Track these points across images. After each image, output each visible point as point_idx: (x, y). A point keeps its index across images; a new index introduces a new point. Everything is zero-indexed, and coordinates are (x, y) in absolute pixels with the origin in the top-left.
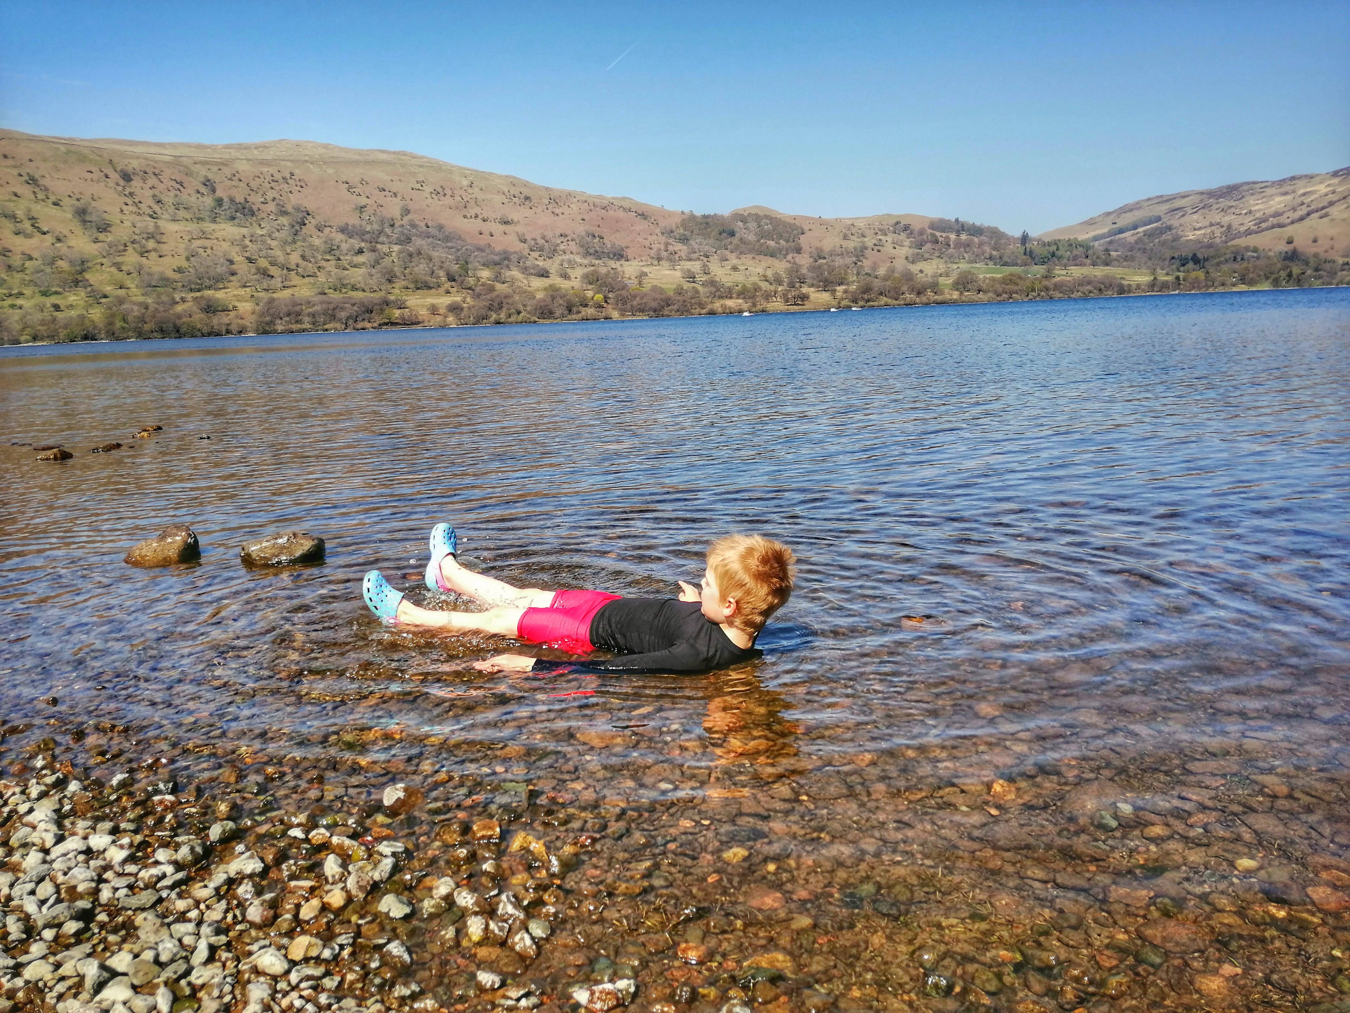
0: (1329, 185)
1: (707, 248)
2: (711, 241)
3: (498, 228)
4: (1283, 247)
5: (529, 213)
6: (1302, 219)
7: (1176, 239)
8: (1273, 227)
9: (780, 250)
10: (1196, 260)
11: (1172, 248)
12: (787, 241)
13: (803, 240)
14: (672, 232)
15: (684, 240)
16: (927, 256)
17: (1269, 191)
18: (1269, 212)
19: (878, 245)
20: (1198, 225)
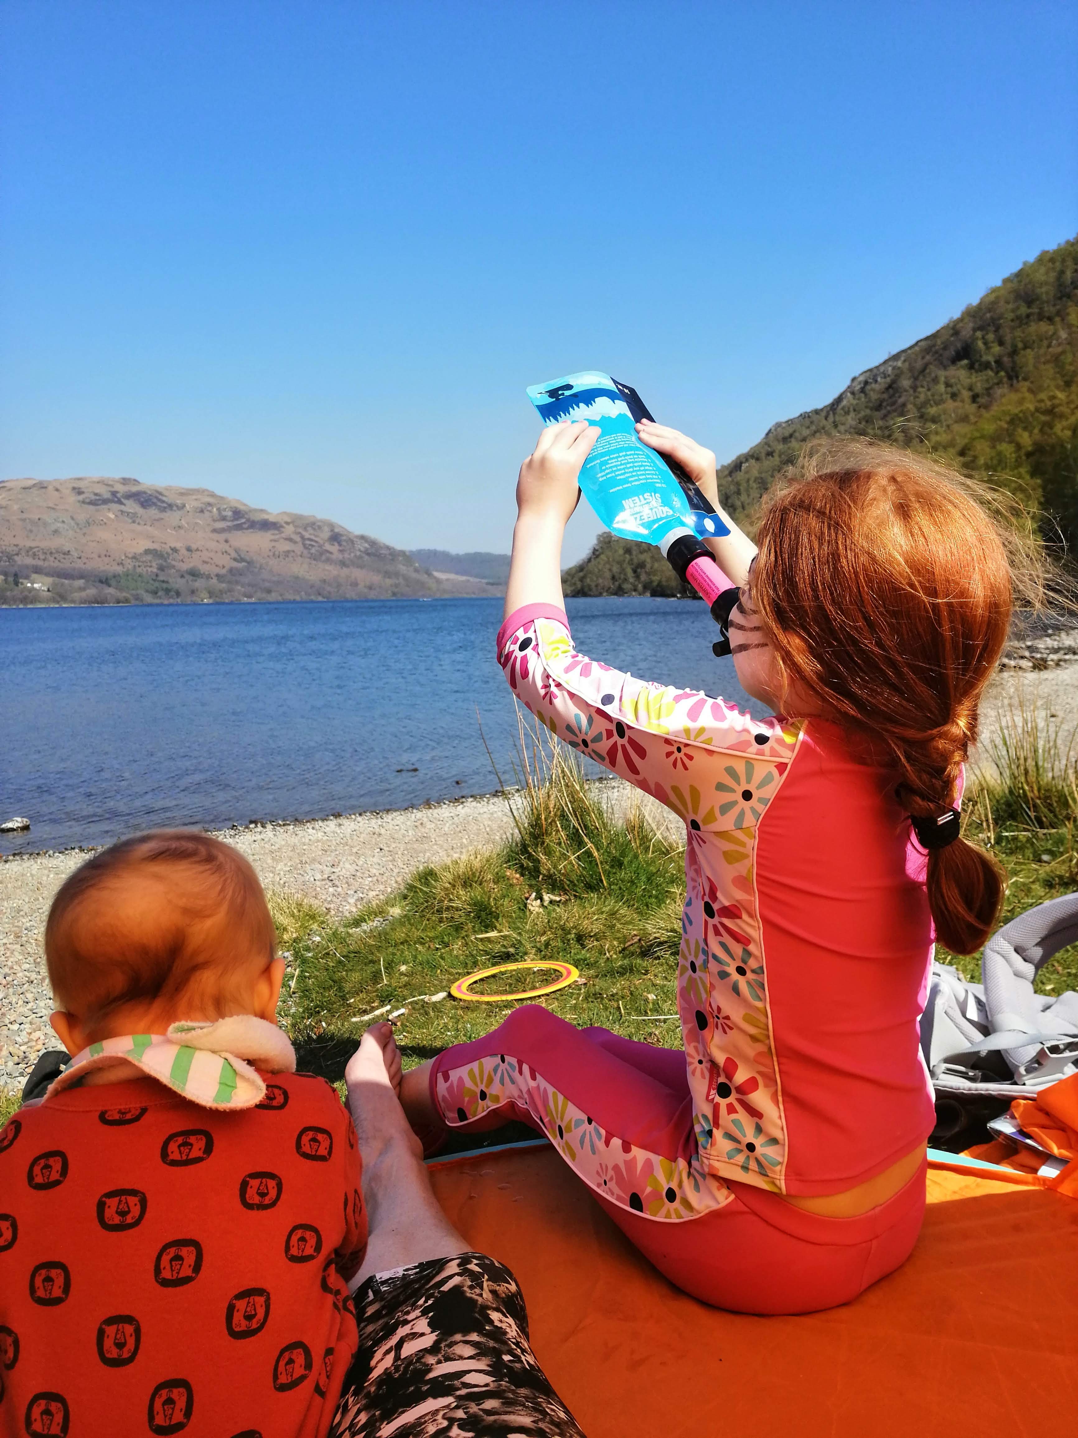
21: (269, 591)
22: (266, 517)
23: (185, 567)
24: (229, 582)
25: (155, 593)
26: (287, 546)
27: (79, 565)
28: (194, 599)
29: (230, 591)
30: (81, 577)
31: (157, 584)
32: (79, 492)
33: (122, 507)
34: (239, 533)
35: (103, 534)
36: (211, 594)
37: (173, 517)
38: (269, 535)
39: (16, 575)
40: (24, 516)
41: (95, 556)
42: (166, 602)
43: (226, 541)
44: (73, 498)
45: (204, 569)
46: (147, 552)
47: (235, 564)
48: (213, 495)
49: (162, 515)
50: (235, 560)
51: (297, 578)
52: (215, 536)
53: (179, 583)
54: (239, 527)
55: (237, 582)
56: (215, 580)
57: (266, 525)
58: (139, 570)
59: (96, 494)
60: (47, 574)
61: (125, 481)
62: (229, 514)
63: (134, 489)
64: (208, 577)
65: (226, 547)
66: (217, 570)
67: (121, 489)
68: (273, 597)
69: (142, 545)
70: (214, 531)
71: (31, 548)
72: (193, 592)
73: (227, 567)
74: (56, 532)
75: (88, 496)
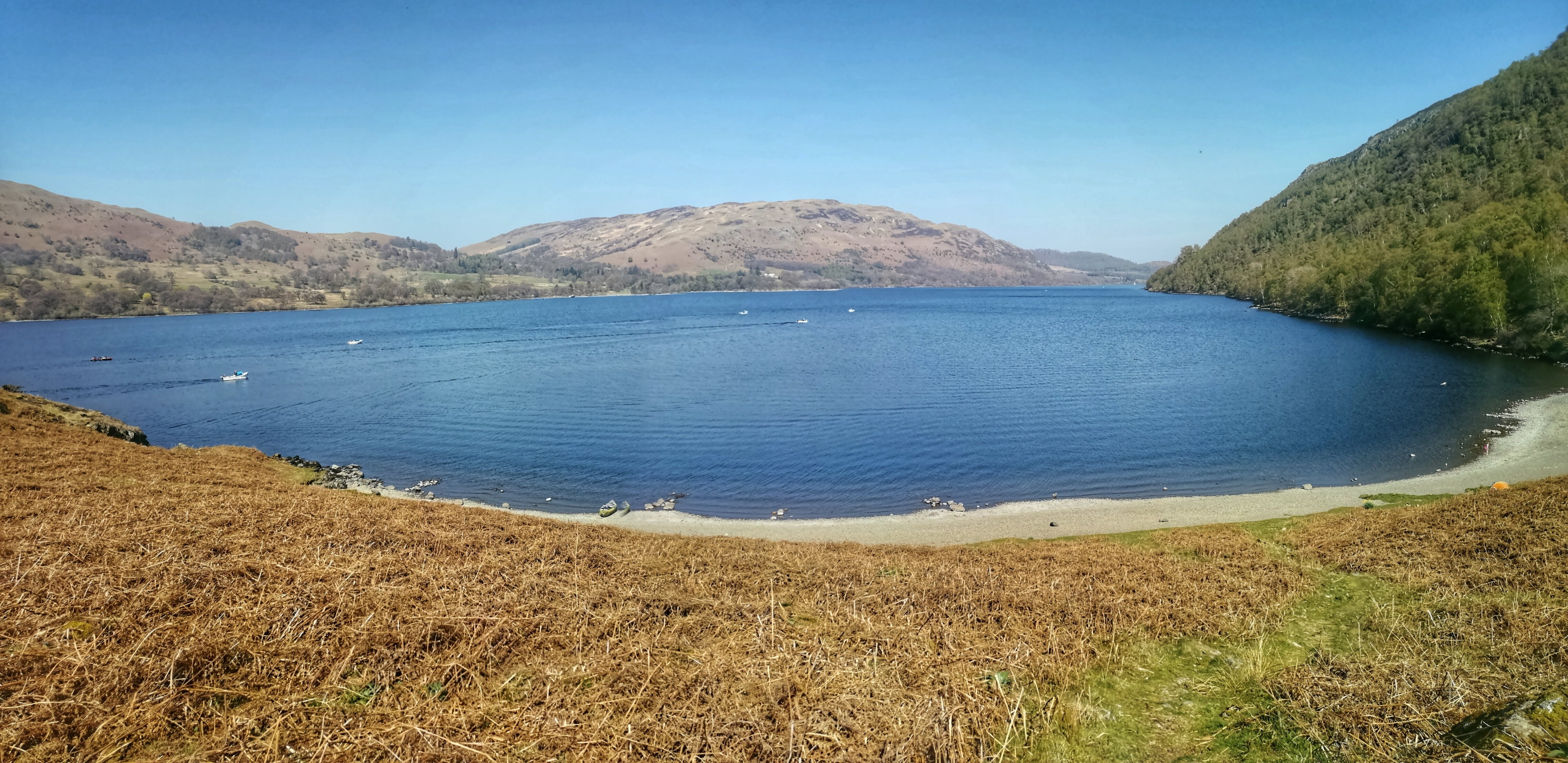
0: (646, 223)
1: (218, 254)
2: (222, 248)
3: (23, 231)
4: (626, 264)
5: (52, 218)
6: (634, 245)
7: (555, 255)
8: (617, 250)
9: (280, 256)
10: (573, 272)
11: (554, 262)
12: (285, 251)
13: (297, 250)
14: (187, 239)
15: (199, 247)
16: (393, 265)
17: (609, 225)
18: (613, 239)
19: (356, 255)
20: (567, 246)
21: (935, 280)
22: (930, 226)
23: (872, 261)
24: (906, 273)
25: (853, 280)
26: (946, 247)
27: (798, 260)
28: (881, 284)
29: (907, 279)
30: (802, 269)
31: (854, 274)
32: (797, 210)
33: (827, 220)
34: (912, 237)
35: (815, 239)
36: (893, 281)
37: (863, 227)
38: (933, 239)
39: (758, 268)
40: (759, 227)
41: (809, 254)
42: (861, 287)
43: (902, 243)
44: (792, 215)
45: (886, 263)
46: (846, 251)
47: (909, 260)
48: (892, 211)
49: (856, 225)
50: (908, 256)
51: (953, 270)
52: (894, 240)
53: (870, 273)
54: (911, 234)
55: (911, 273)
56: (894, 271)
57: (931, 232)
58: (840, 263)
59: (809, 211)
60: (778, 267)
61: (829, 202)
62: (904, 224)
63: (836, 207)
64: (890, 269)
65: (902, 247)
66: (896, 264)
67: (826, 207)
68: (938, 284)
69: (842, 246)
70: (893, 236)
71: (765, 249)
72: (880, 279)
73: (903, 262)
74: (782, 238)
75: (803, 212)
